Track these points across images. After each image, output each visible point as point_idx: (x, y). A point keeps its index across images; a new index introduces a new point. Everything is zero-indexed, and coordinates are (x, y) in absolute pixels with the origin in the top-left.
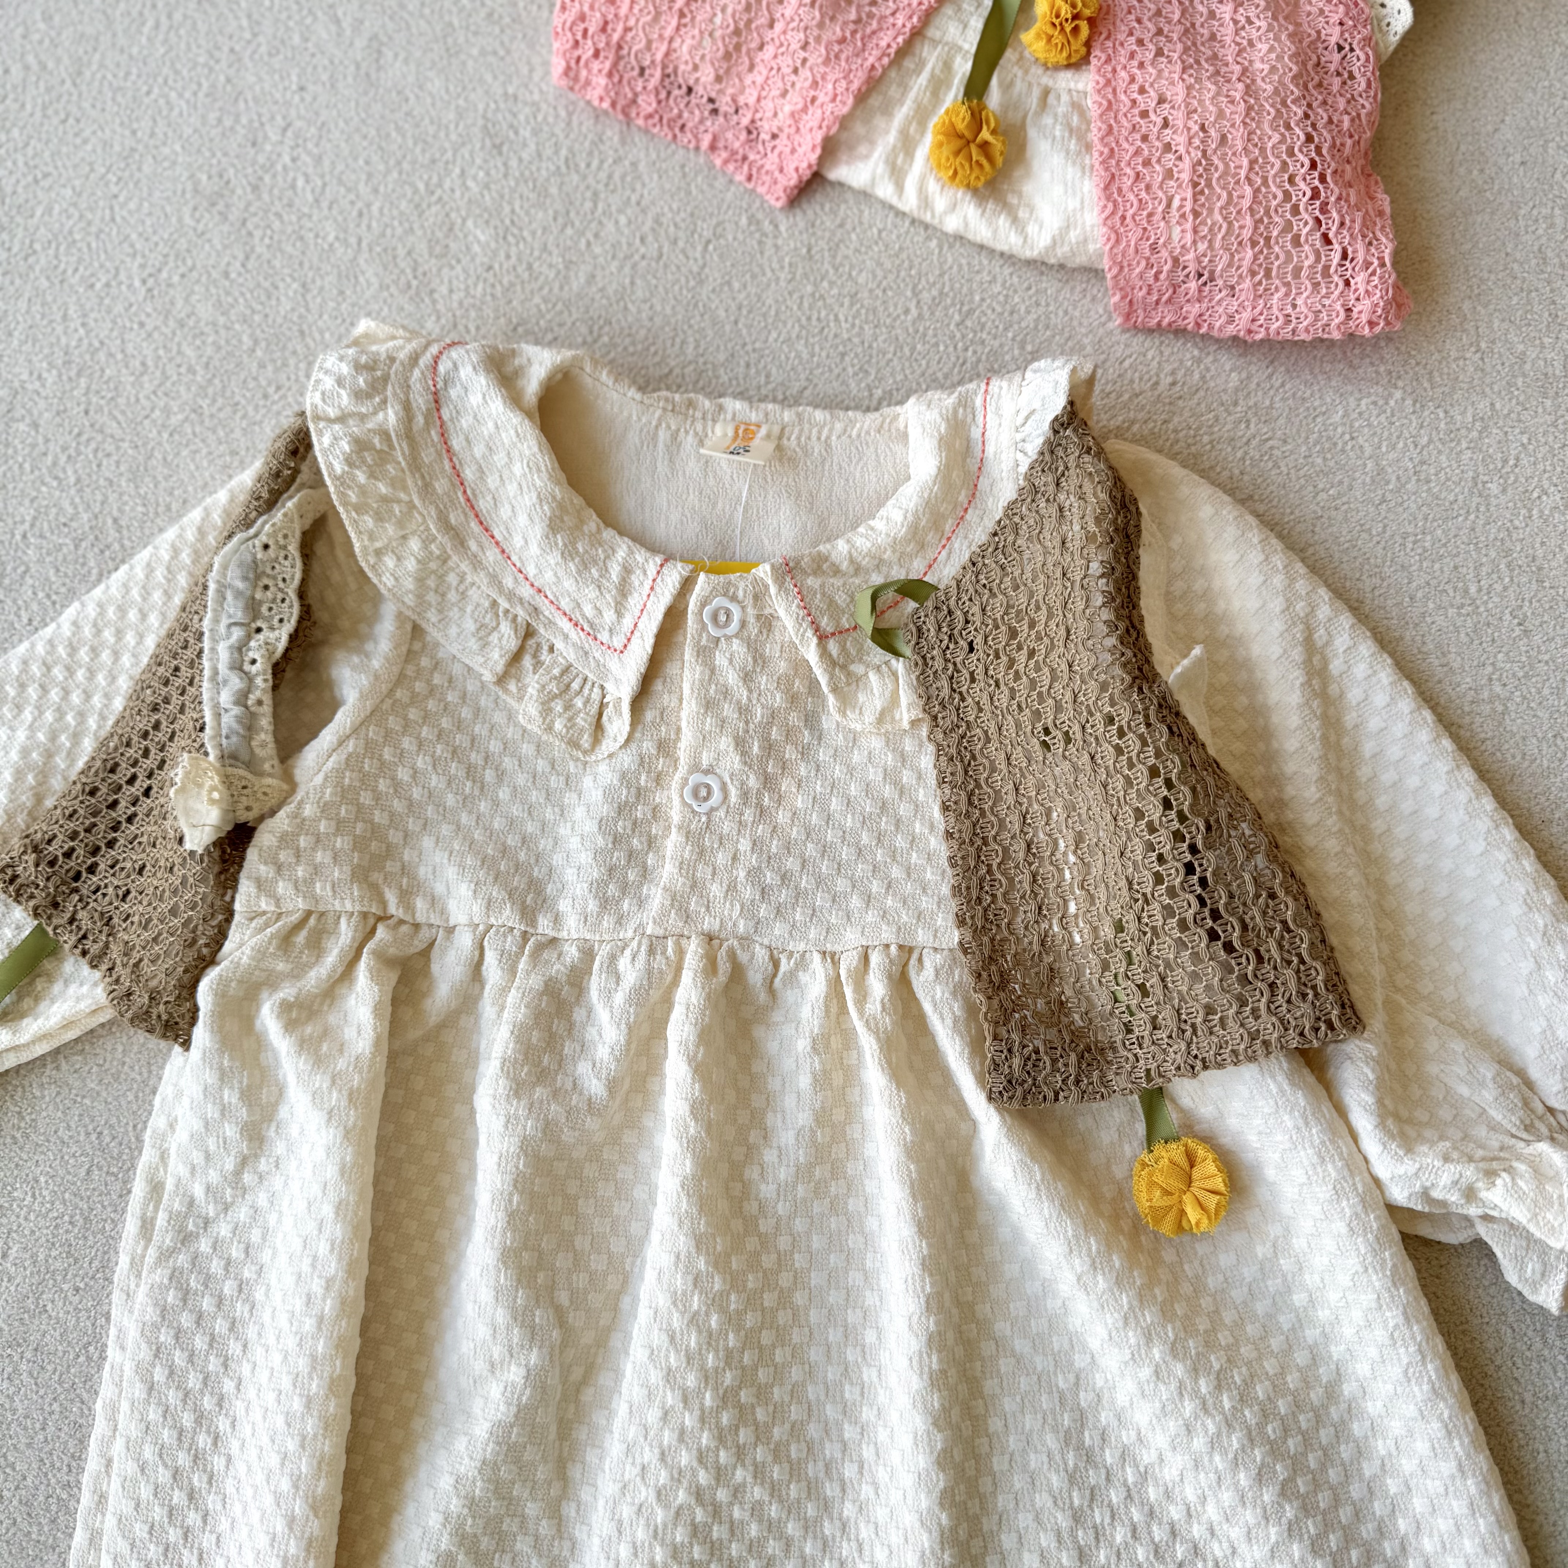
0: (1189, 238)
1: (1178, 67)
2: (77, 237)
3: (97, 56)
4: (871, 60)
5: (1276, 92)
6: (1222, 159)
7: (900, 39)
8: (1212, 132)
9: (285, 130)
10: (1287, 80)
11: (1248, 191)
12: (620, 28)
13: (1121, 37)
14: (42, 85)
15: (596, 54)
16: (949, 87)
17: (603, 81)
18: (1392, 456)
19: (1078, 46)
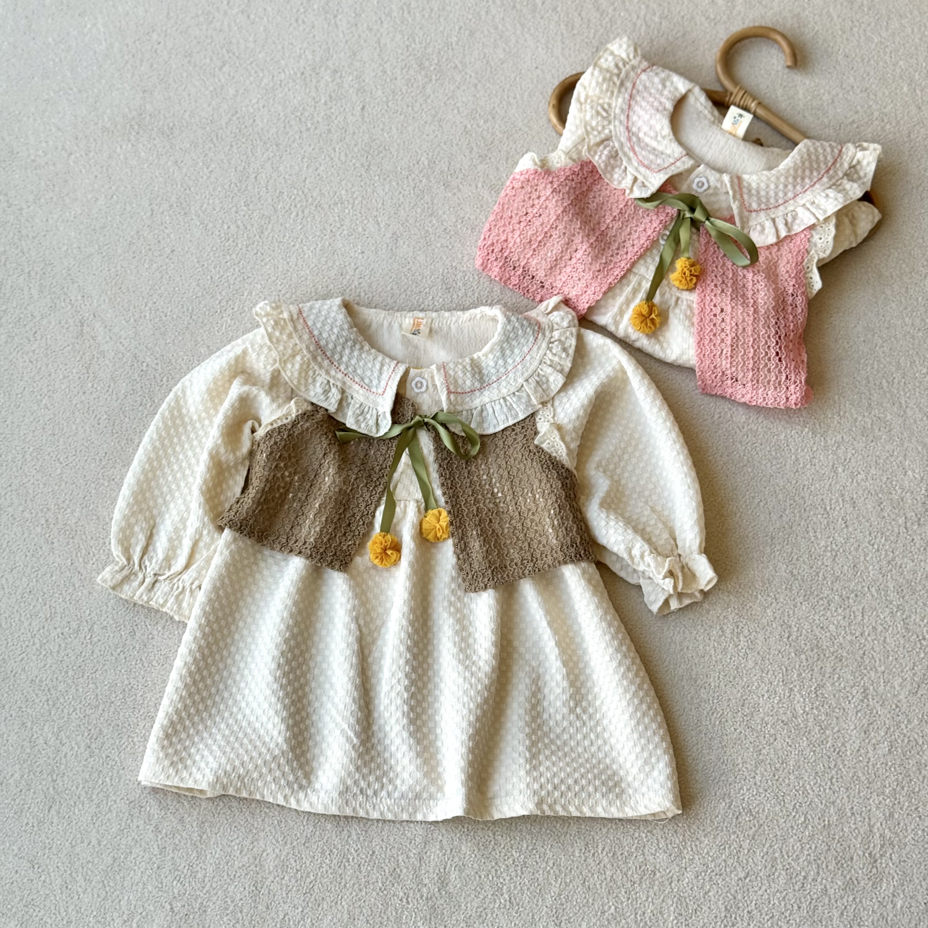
0: (728, 366)
1: (729, 298)
3: (270, 226)
4: (610, 280)
5: (766, 313)
6: (743, 337)
7: (622, 273)
8: (740, 327)
9: (355, 270)
10: (770, 308)
11: (752, 350)
12: (508, 251)
13: (709, 282)
14: (245, 235)
15: (496, 259)
16: (640, 292)
17: (497, 270)
18: (802, 454)
19: (692, 285)
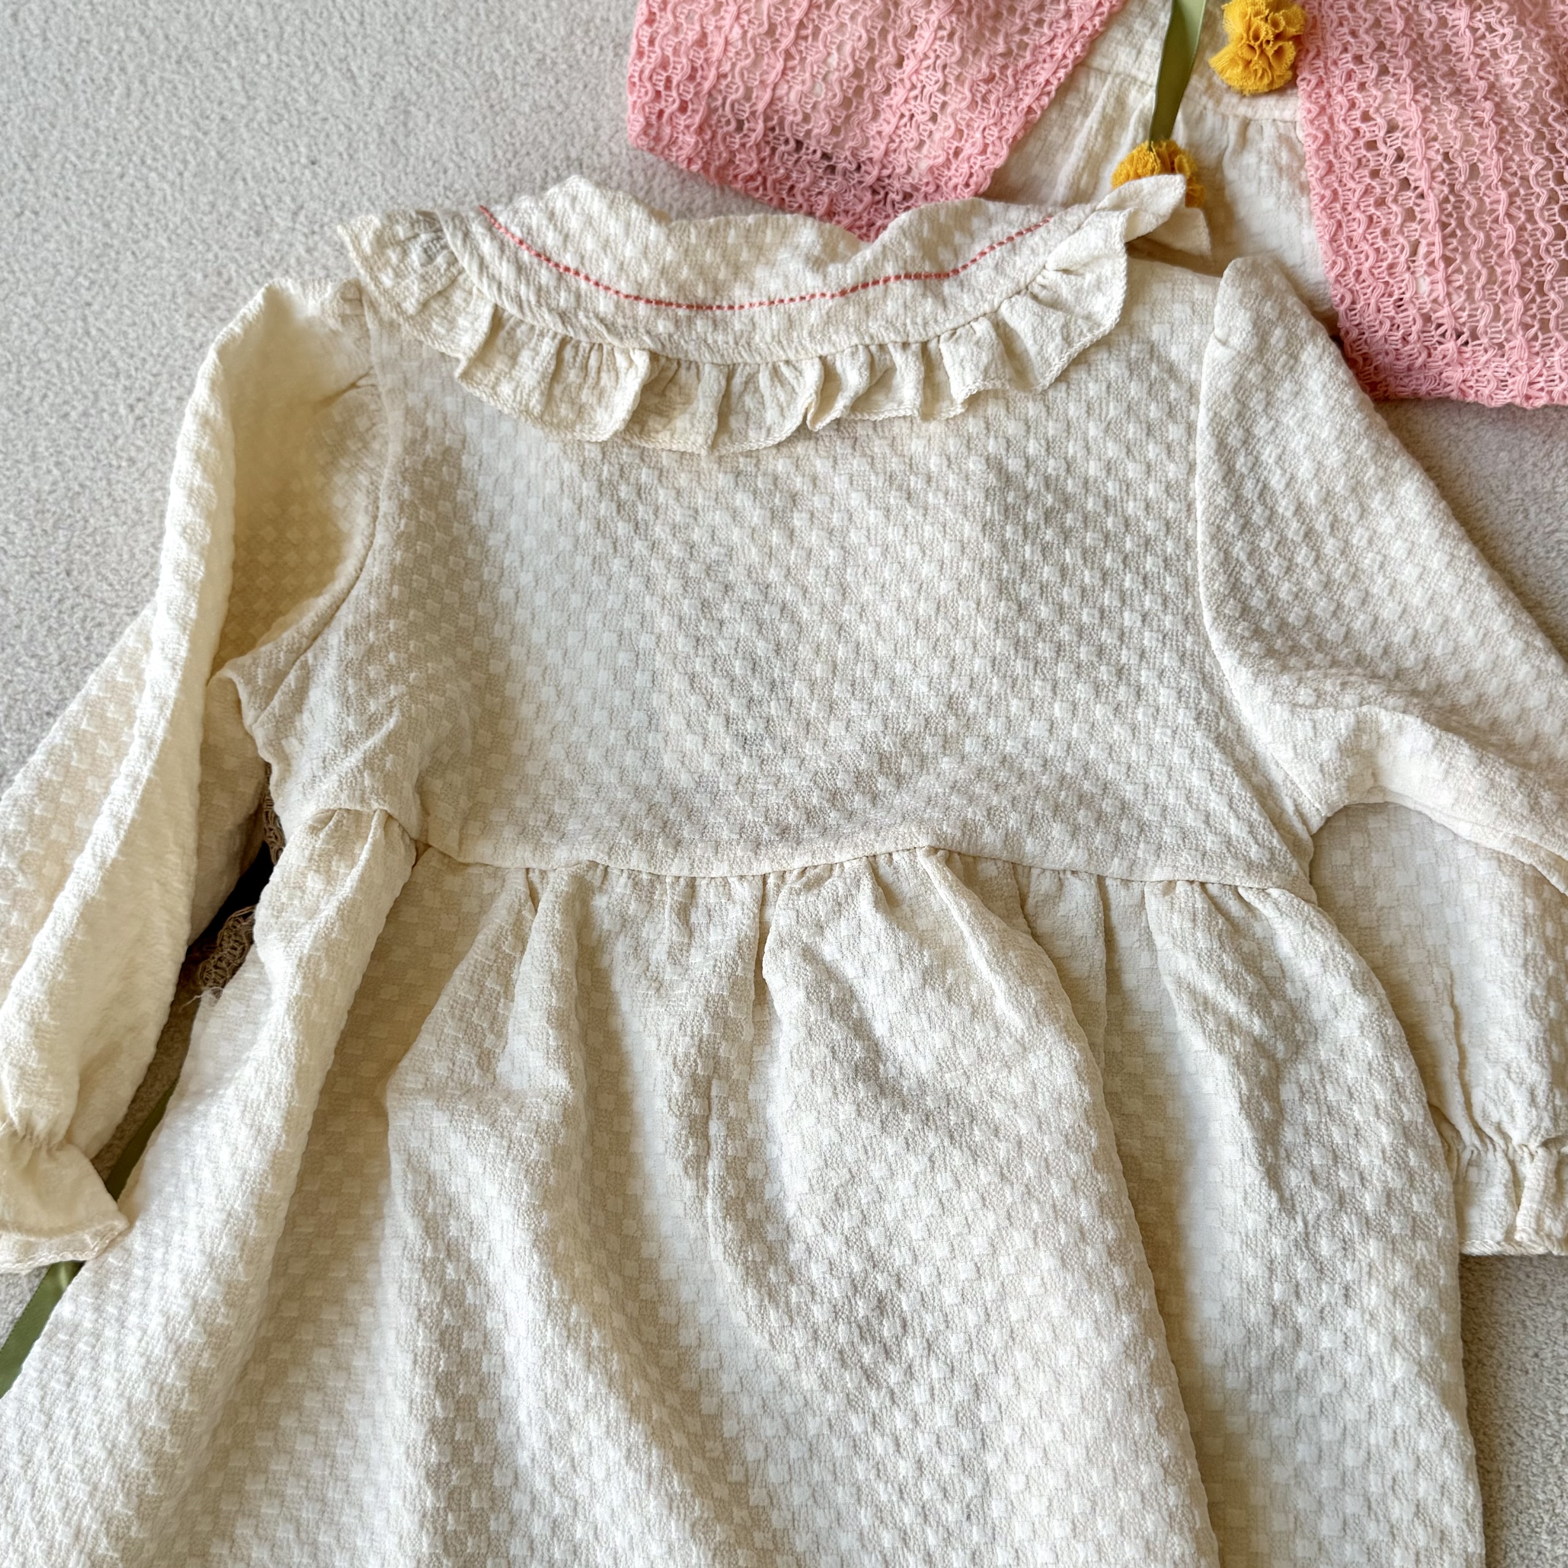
0: (1440, 290)
1: (1409, 86)
2: (43, 356)
3: (56, 134)
5: (1534, 109)
6: (1475, 192)
8: (1459, 163)
10: (1546, 94)
11: (1510, 229)
12: (712, 74)
13: (1334, 54)
15: (683, 108)
16: (1123, 127)
19: (1282, 70)
